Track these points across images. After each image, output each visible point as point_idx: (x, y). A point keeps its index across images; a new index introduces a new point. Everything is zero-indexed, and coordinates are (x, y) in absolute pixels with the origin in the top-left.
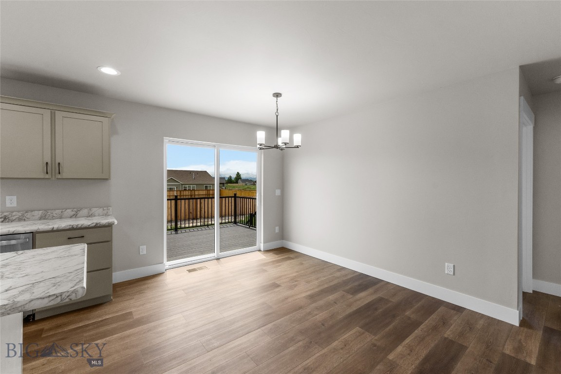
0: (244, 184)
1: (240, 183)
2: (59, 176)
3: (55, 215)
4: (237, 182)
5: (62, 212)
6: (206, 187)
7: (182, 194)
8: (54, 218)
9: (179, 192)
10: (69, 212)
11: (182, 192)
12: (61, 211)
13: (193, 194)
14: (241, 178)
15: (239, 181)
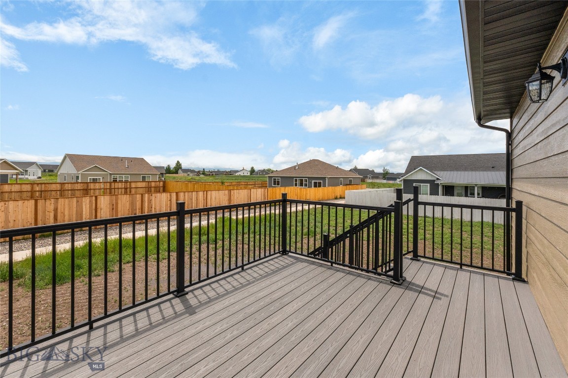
0: (186, 174)
1: (181, 174)
4: (176, 172)
6: (144, 178)
7: (113, 187)
9: (108, 184)
11: (113, 184)
13: (128, 186)
14: (181, 168)
15: (180, 171)
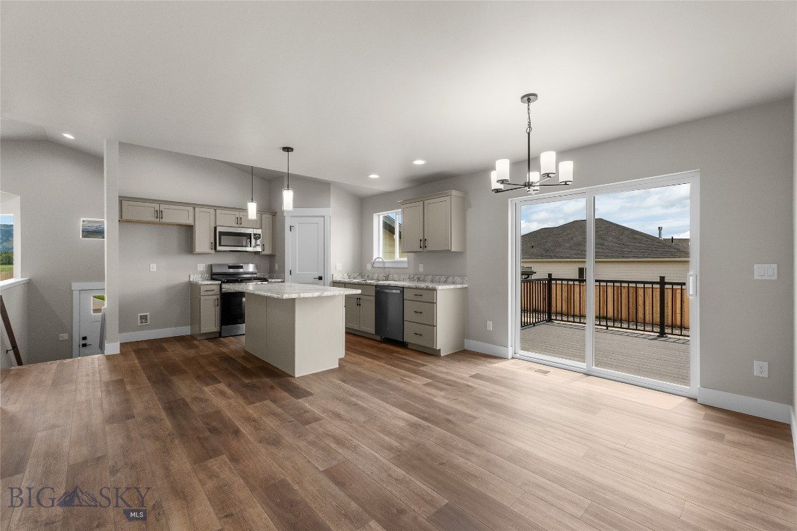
2: (425, 249)
3: (437, 280)
5: (440, 278)
8: (436, 282)
12: (439, 276)
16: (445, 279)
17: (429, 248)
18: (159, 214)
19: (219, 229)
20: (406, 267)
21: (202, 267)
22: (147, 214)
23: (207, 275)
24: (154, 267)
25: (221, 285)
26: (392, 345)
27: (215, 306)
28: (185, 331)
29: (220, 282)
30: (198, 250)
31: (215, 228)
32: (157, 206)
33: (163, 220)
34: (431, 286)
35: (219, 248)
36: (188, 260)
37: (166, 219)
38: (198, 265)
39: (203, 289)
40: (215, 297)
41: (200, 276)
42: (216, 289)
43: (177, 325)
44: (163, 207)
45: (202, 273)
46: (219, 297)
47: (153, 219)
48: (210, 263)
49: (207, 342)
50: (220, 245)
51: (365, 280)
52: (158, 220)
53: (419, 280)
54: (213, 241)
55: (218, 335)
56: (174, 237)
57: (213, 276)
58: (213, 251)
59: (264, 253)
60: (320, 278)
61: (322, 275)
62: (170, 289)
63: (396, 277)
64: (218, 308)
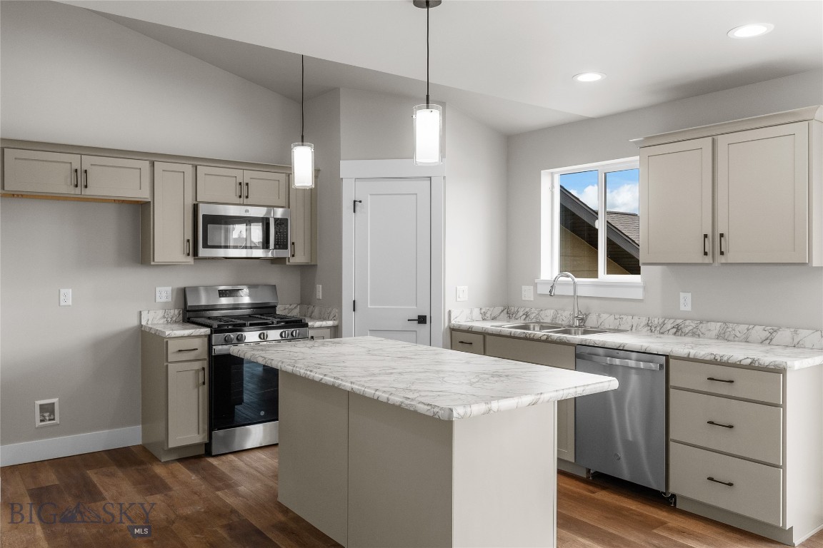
2: (723, 259)
3: (738, 334)
5: (748, 330)
8: (737, 339)
10: (758, 332)
12: (747, 326)
16: (766, 334)
17: (731, 257)
18: (80, 177)
19: (204, 210)
20: (640, 297)
21: (165, 294)
22: (56, 178)
23: (175, 313)
24: (67, 295)
25: (210, 337)
26: (628, 496)
27: (198, 386)
28: (131, 436)
29: (206, 331)
30: (159, 256)
31: (195, 208)
32: (75, 160)
33: (88, 192)
34: (767, 357)
35: (203, 252)
36: (137, 278)
37: (94, 190)
38: (158, 289)
39: (173, 347)
40: (197, 365)
41: (161, 313)
42: (201, 345)
43: (112, 425)
44: (88, 161)
45: (165, 306)
46: (205, 364)
47: (65, 188)
48: (182, 285)
49: (179, 466)
50: (206, 246)
51: (526, 327)
52: (78, 191)
53: (678, 330)
54: (189, 236)
55: (202, 451)
56: (110, 228)
57: (190, 315)
58: (190, 260)
59: (293, 261)
60: (422, 320)
61: (425, 312)
62: (98, 345)
63: (608, 321)
64: (204, 390)
